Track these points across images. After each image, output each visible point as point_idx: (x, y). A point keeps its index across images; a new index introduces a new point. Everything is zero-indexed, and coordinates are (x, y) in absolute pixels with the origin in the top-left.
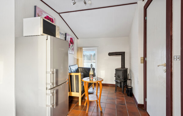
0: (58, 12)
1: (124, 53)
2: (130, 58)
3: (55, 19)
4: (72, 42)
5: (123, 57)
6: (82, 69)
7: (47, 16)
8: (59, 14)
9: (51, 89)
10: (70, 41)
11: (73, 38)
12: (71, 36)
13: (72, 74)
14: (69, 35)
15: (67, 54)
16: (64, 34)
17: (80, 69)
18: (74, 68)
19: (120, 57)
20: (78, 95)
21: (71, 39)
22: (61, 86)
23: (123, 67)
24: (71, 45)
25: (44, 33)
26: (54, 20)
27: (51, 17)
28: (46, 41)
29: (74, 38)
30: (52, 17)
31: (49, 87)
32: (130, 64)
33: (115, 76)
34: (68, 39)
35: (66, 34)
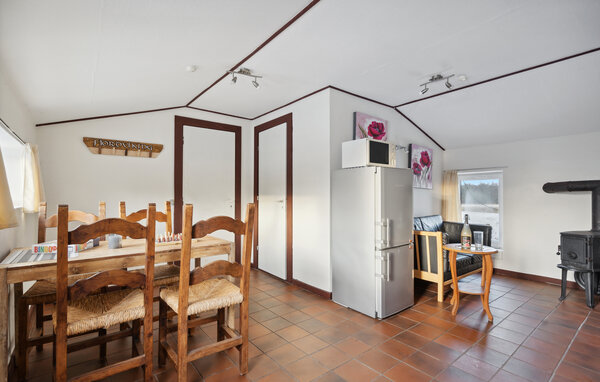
0: (393, 105)
3: (386, 122)
4: (426, 162)
5: (598, 197)
6: (453, 227)
7: (373, 122)
8: (395, 108)
9: (383, 250)
10: (422, 160)
11: (429, 149)
12: (423, 147)
13: (422, 233)
14: (417, 147)
15: (409, 190)
16: (406, 146)
17: (447, 227)
18: (432, 223)
20: (437, 278)
21: (425, 154)
22: (398, 250)
23: (598, 228)
24: (424, 168)
25: (371, 161)
26: (384, 125)
28: (374, 175)
29: (431, 150)
30: (381, 119)
31: (379, 246)
33: (558, 254)
34: (417, 156)
35: (410, 145)
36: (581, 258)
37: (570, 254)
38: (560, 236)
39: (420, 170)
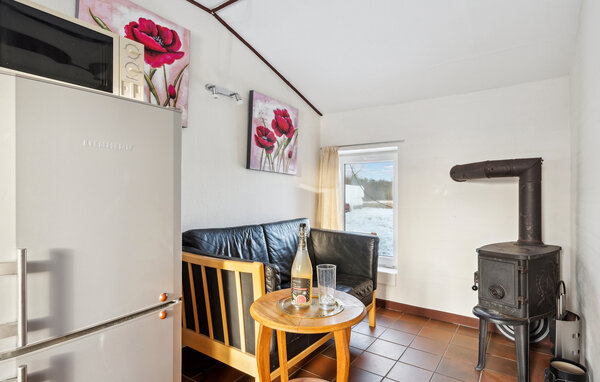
0: (211, 6)
1: (537, 163)
2: (578, 191)
3: (187, 32)
4: (286, 127)
5: (530, 187)
6: (325, 237)
7: (141, 19)
8: (213, 12)
10: (275, 124)
11: (292, 108)
12: (280, 102)
14: (265, 98)
19: (511, 188)
21: (281, 114)
23: (530, 239)
24: (281, 139)
26: (180, 35)
27: (163, 25)
29: (296, 110)
30: (171, 23)
32: (578, 223)
33: (475, 288)
34: (265, 115)
35: (251, 93)
36: (511, 298)
37: (493, 289)
38: (477, 254)
39: (272, 140)
